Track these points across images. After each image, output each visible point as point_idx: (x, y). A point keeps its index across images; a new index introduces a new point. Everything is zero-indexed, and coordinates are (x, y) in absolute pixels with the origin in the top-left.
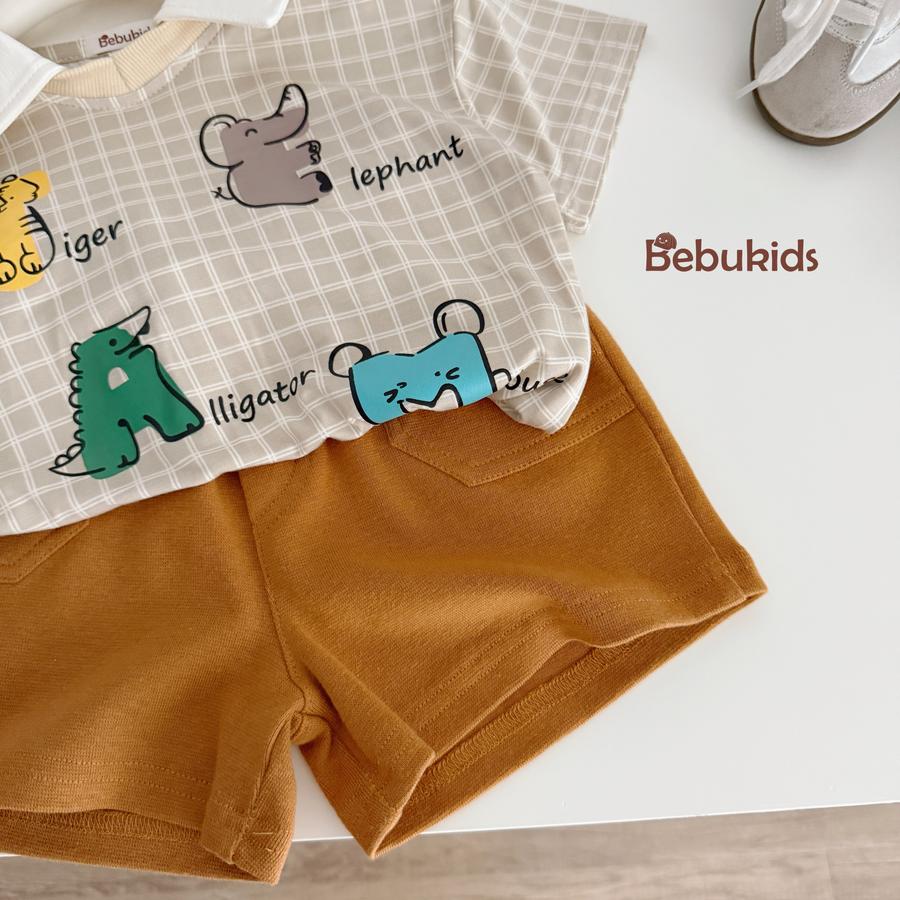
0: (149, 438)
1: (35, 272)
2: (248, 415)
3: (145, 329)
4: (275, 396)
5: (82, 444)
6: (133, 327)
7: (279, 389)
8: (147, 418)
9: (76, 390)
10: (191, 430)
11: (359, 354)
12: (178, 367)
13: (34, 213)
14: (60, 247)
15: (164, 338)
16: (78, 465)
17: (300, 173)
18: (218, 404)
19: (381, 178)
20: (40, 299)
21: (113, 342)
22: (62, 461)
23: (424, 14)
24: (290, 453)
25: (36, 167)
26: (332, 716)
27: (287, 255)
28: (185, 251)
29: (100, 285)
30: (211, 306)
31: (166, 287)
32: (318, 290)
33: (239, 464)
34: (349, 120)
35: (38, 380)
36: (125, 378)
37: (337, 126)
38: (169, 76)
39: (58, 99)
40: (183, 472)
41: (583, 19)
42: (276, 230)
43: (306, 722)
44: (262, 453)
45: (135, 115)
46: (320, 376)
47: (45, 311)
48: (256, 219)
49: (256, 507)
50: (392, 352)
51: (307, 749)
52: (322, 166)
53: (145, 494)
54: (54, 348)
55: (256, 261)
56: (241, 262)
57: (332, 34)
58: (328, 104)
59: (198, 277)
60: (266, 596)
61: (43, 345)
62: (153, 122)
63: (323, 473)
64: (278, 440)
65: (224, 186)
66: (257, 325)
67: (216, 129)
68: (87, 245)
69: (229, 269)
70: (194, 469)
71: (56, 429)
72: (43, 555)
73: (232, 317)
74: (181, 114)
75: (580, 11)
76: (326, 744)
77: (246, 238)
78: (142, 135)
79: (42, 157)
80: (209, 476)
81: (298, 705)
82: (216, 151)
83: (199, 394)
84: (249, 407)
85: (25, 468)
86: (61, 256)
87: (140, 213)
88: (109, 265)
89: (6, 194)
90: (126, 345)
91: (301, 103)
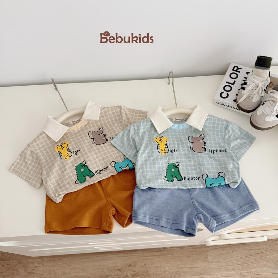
0: (87, 178)
1: (70, 157)
2: (100, 173)
3: (86, 163)
4: (103, 170)
5: (78, 179)
6: (84, 163)
7: (104, 169)
8: (87, 175)
9: (77, 172)
10: (93, 176)
11: (114, 163)
12: (90, 167)
13: (68, 149)
15: (88, 164)
16: (78, 182)
17: (103, 139)
18: (96, 172)
20: (70, 161)
21: (81, 165)
22: (76, 182)
23: (117, 114)
24: (106, 177)
26: (117, 211)
27: (103, 151)
28: (90, 152)
29: (79, 158)
30: (94, 159)
31: (88, 157)
32: (108, 155)
33: (100, 180)
34: (109, 131)
35: (72, 171)
36: (83, 170)
38: (83, 126)
39: (68, 131)
40: (93, 181)
42: (102, 147)
43: (113, 212)
44: (103, 178)
45: (79, 132)
46: (110, 167)
47: (72, 162)
48: (99, 146)
49: (103, 185)
50: (119, 162)
51: (114, 216)
52: (106, 138)
53: (88, 185)
54: (73, 167)
55: (99, 152)
56: (97, 153)
57: (105, 118)
58: (106, 129)
59: (92, 155)
60: (106, 196)
61: (72, 167)
62: (82, 133)
63: (112, 179)
64: (104, 176)
65: (93, 142)
66: (100, 161)
67: (90, 133)
68: (76, 153)
69: (96, 154)
70: (94, 181)
71: (75, 178)
72: (75, 195)
73: (97, 160)
74: (85, 131)
76: (116, 215)
77: (98, 149)
78: (80, 135)
79: (67, 140)
80: (96, 182)
81: (112, 210)
83: (93, 171)
85: (71, 183)
86: (73, 154)
87: (83, 147)
88: (80, 155)
89: (63, 146)
90: (84, 165)
91: (102, 129)
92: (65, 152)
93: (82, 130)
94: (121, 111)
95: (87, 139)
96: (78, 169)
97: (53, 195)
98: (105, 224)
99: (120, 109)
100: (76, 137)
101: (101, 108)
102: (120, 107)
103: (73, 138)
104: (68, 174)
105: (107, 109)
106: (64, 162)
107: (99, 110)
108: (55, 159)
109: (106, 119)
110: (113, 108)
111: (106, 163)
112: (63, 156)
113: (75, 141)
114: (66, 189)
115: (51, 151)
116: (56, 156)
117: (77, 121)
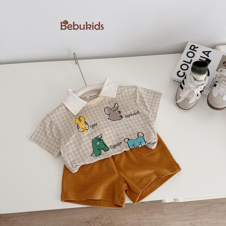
0: (103, 151)
1: (87, 130)
2: (114, 148)
3: (101, 137)
4: (117, 145)
5: (94, 152)
6: (100, 137)
7: (118, 144)
8: (102, 148)
9: (93, 145)
10: (108, 150)
11: (128, 140)
12: (106, 142)
13: (85, 122)
14: (90, 127)
15: (104, 138)
16: (94, 155)
17: (118, 115)
18: (110, 146)
19: (129, 116)
20: (87, 133)
22: (92, 154)
23: (132, 93)
24: (120, 153)
25: (83, 115)
26: (129, 187)
27: (118, 127)
28: (106, 127)
29: (95, 131)
30: (109, 134)
31: (104, 132)
32: (122, 131)
33: (114, 154)
34: (124, 108)
35: (88, 144)
36: (99, 144)
37: (122, 109)
38: (99, 102)
40: (107, 155)
41: (153, 92)
42: (117, 124)
43: (126, 187)
44: (117, 153)
45: (95, 107)
46: (123, 142)
47: (88, 135)
48: (114, 122)
50: (132, 139)
51: (126, 191)
52: (121, 114)
54: (90, 140)
55: (115, 128)
56: (113, 128)
57: (120, 95)
58: (121, 105)
59: (108, 130)
61: (88, 140)
62: (98, 108)
63: (124, 155)
64: (118, 151)
65: (109, 117)
66: (115, 136)
67: (106, 109)
68: (93, 126)
69: (111, 129)
70: (109, 155)
71: (91, 150)
72: (90, 167)
73: (112, 135)
74: (101, 107)
75: (153, 91)
76: (128, 190)
77: (113, 125)
78: (97, 110)
79: (84, 113)
80: (111, 156)
81: (125, 185)
82: (107, 112)
83: (108, 145)
84: (114, 147)
85: (88, 156)
86: (90, 128)
87: (99, 122)
88: (96, 129)
89: (80, 119)
90: (99, 139)
91: (117, 105)
92: (82, 125)
93: (99, 105)
94: (136, 91)
95: (103, 115)
96: (94, 142)
97: (70, 165)
98: (117, 198)
99: (135, 89)
100: (93, 111)
101: (118, 86)
102: (136, 87)
103: (90, 112)
104: (85, 146)
105: (123, 88)
106: (81, 134)
107: (116, 89)
108: (73, 130)
109: (121, 97)
110: (129, 87)
111: (119, 138)
112: (81, 128)
113: (91, 115)
114: (83, 160)
115: (69, 122)
116: (74, 128)
117: (94, 96)
